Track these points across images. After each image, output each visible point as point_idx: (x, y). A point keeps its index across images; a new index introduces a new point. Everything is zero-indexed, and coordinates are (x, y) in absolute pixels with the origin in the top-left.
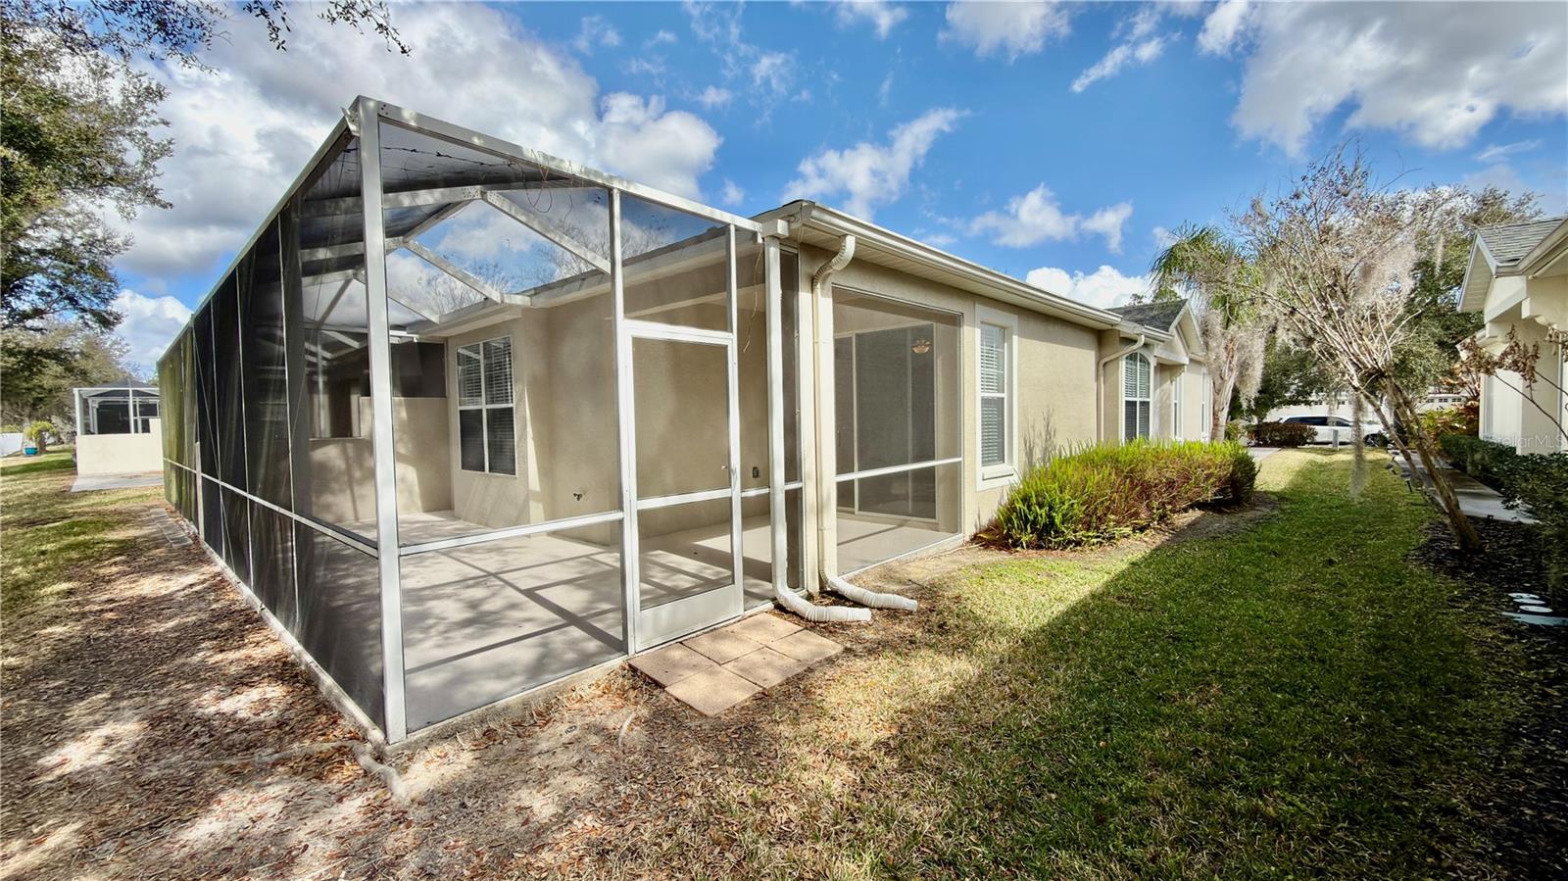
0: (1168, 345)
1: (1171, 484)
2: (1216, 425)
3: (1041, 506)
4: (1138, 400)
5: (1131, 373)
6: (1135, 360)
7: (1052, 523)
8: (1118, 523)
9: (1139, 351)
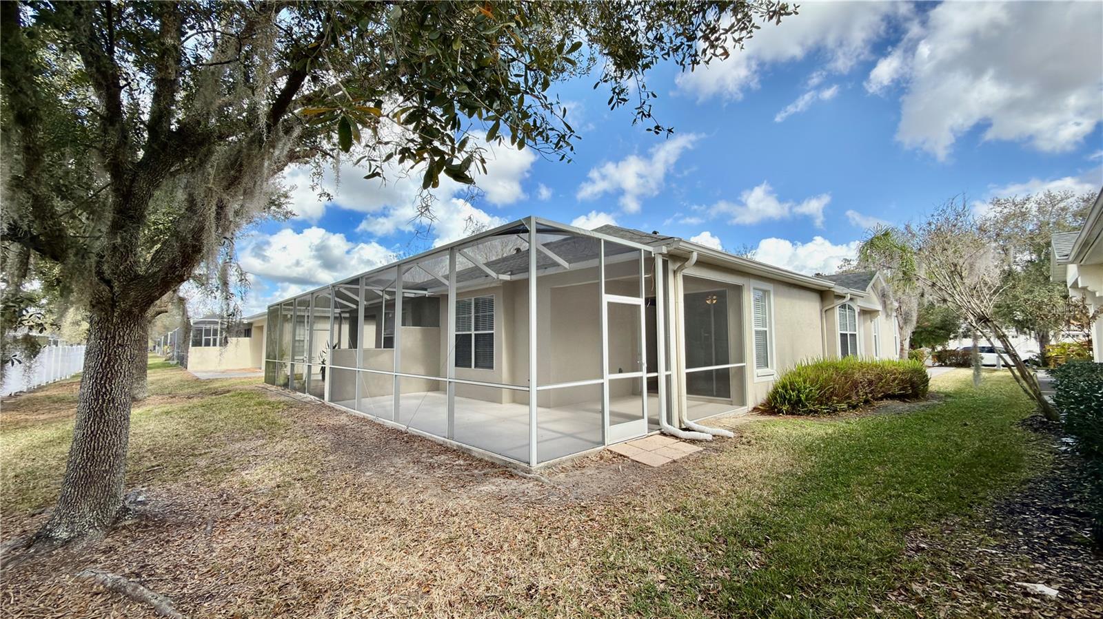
0: (868, 300)
1: (870, 383)
2: (902, 349)
3: (793, 391)
4: (848, 333)
5: (843, 316)
6: (845, 308)
7: (800, 400)
8: (839, 402)
9: (847, 303)
